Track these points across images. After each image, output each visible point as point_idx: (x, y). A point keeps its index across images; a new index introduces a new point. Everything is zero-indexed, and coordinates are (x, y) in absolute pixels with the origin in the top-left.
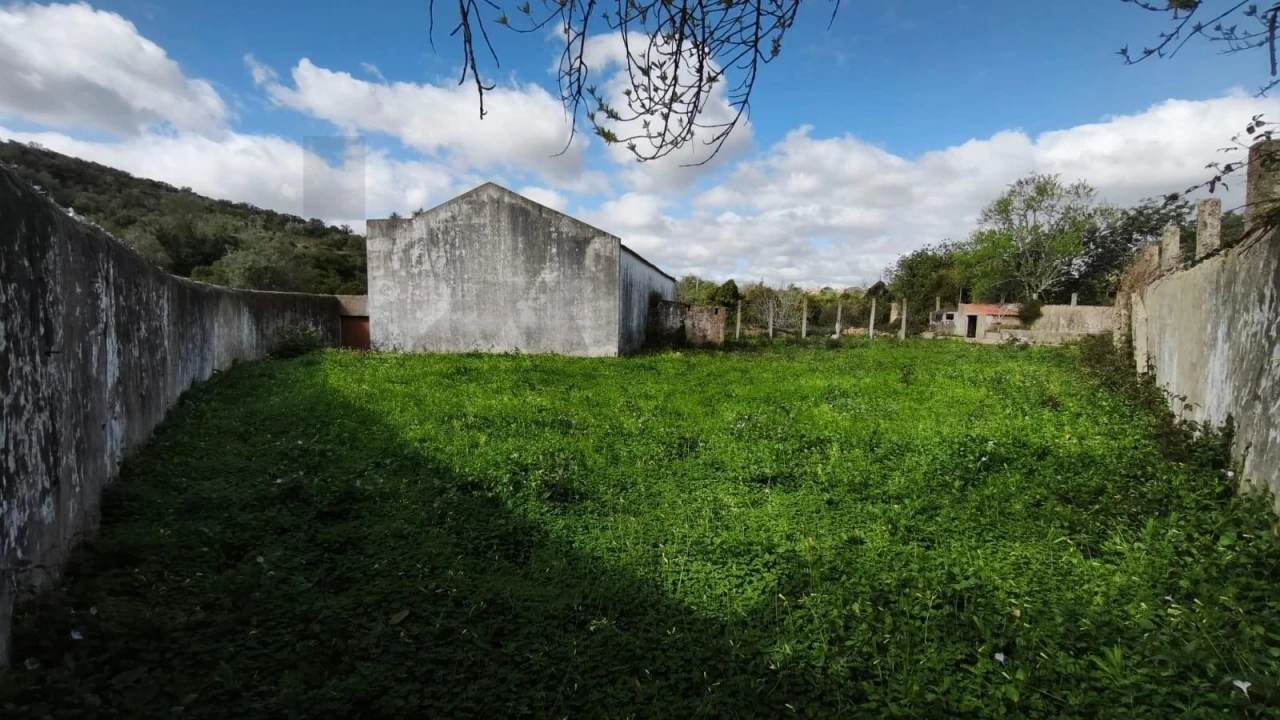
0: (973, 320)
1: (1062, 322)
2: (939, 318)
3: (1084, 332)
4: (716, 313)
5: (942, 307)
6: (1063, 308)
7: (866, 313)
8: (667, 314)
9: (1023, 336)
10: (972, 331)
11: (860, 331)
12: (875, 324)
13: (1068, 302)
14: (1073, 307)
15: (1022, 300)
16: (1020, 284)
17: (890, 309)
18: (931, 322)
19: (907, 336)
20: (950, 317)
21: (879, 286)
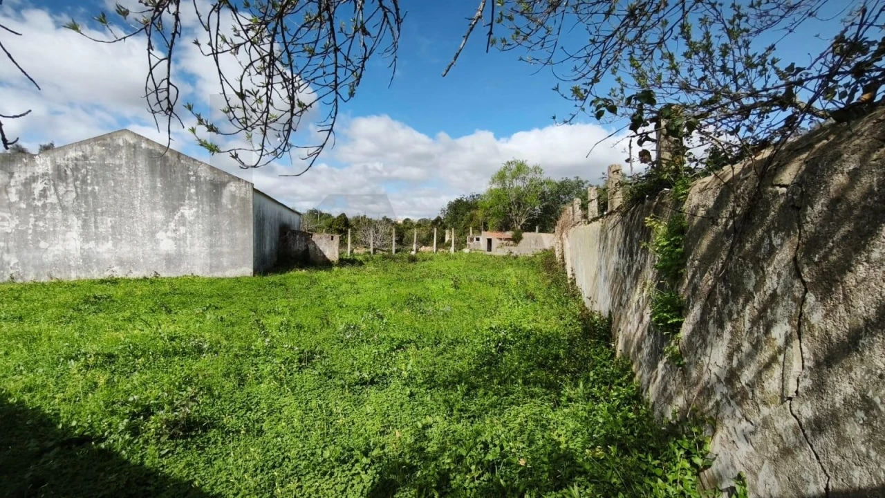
0: (489, 241)
1: (533, 242)
2: (472, 240)
3: (542, 248)
4: (332, 239)
5: (473, 233)
6: (532, 234)
7: (430, 236)
8: (295, 240)
9: (515, 250)
10: (489, 248)
11: (428, 249)
12: (437, 244)
13: (534, 231)
14: (536, 234)
15: (513, 229)
16: (512, 220)
17: (445, 234)
18: (468, 243)
19: (455, 251)
20: (478, 239)
21: (438, 219)
